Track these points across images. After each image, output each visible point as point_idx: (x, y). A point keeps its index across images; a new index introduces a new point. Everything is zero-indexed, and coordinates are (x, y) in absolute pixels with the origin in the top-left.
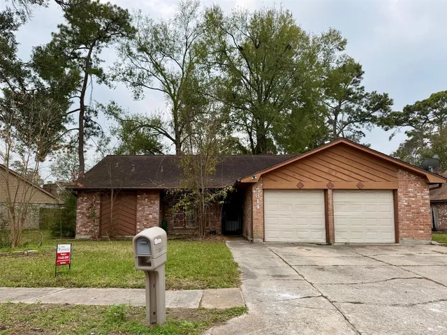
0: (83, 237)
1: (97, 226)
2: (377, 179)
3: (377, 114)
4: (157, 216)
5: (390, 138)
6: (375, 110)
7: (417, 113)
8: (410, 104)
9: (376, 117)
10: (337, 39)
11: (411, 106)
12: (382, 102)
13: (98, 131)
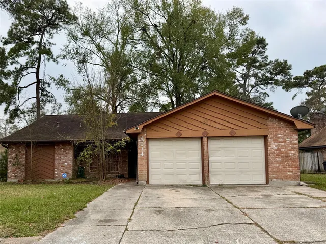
0: (13, 181)
1: (23, 172)
2: (249, 127)
3: (279, 78)
4: (71, 163)
5: (293, 98)
6: (277, 74)
7: (315, 76)
8: (309, 70)
9: (277, 80)
10: (241, 15)
11: (310, 71)
12: (282, 68)
13: (52, 99)
